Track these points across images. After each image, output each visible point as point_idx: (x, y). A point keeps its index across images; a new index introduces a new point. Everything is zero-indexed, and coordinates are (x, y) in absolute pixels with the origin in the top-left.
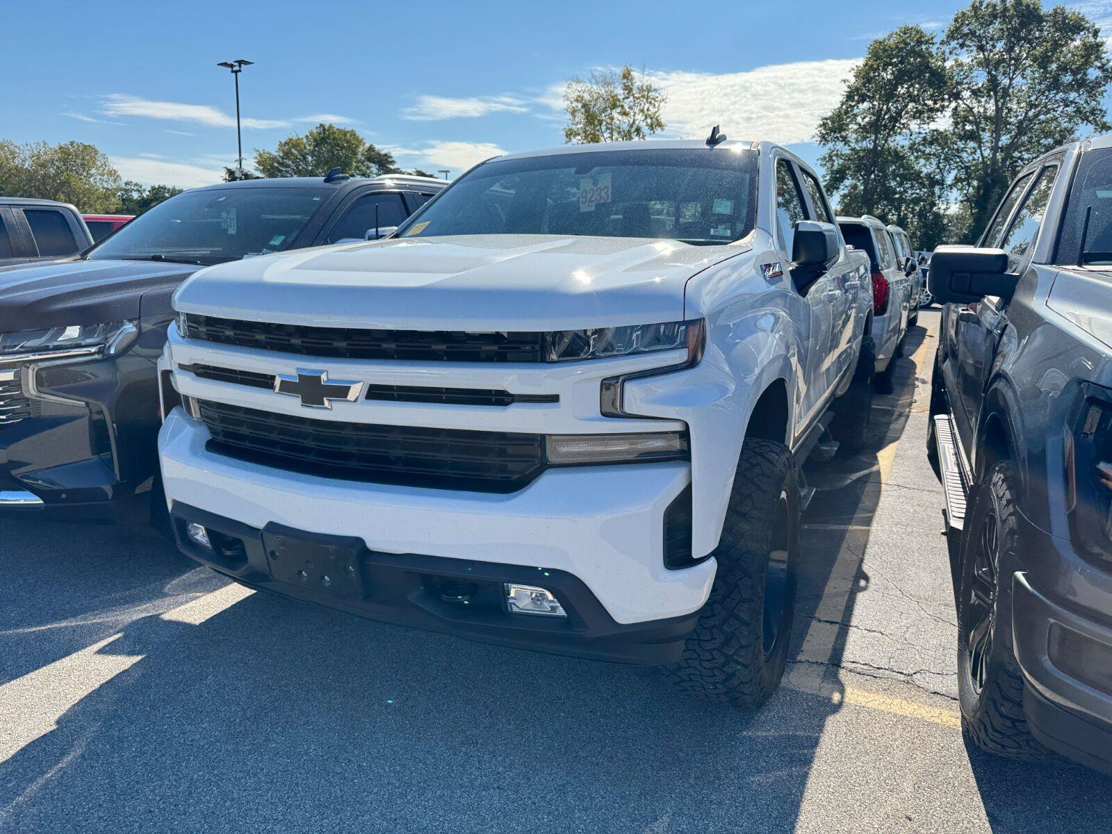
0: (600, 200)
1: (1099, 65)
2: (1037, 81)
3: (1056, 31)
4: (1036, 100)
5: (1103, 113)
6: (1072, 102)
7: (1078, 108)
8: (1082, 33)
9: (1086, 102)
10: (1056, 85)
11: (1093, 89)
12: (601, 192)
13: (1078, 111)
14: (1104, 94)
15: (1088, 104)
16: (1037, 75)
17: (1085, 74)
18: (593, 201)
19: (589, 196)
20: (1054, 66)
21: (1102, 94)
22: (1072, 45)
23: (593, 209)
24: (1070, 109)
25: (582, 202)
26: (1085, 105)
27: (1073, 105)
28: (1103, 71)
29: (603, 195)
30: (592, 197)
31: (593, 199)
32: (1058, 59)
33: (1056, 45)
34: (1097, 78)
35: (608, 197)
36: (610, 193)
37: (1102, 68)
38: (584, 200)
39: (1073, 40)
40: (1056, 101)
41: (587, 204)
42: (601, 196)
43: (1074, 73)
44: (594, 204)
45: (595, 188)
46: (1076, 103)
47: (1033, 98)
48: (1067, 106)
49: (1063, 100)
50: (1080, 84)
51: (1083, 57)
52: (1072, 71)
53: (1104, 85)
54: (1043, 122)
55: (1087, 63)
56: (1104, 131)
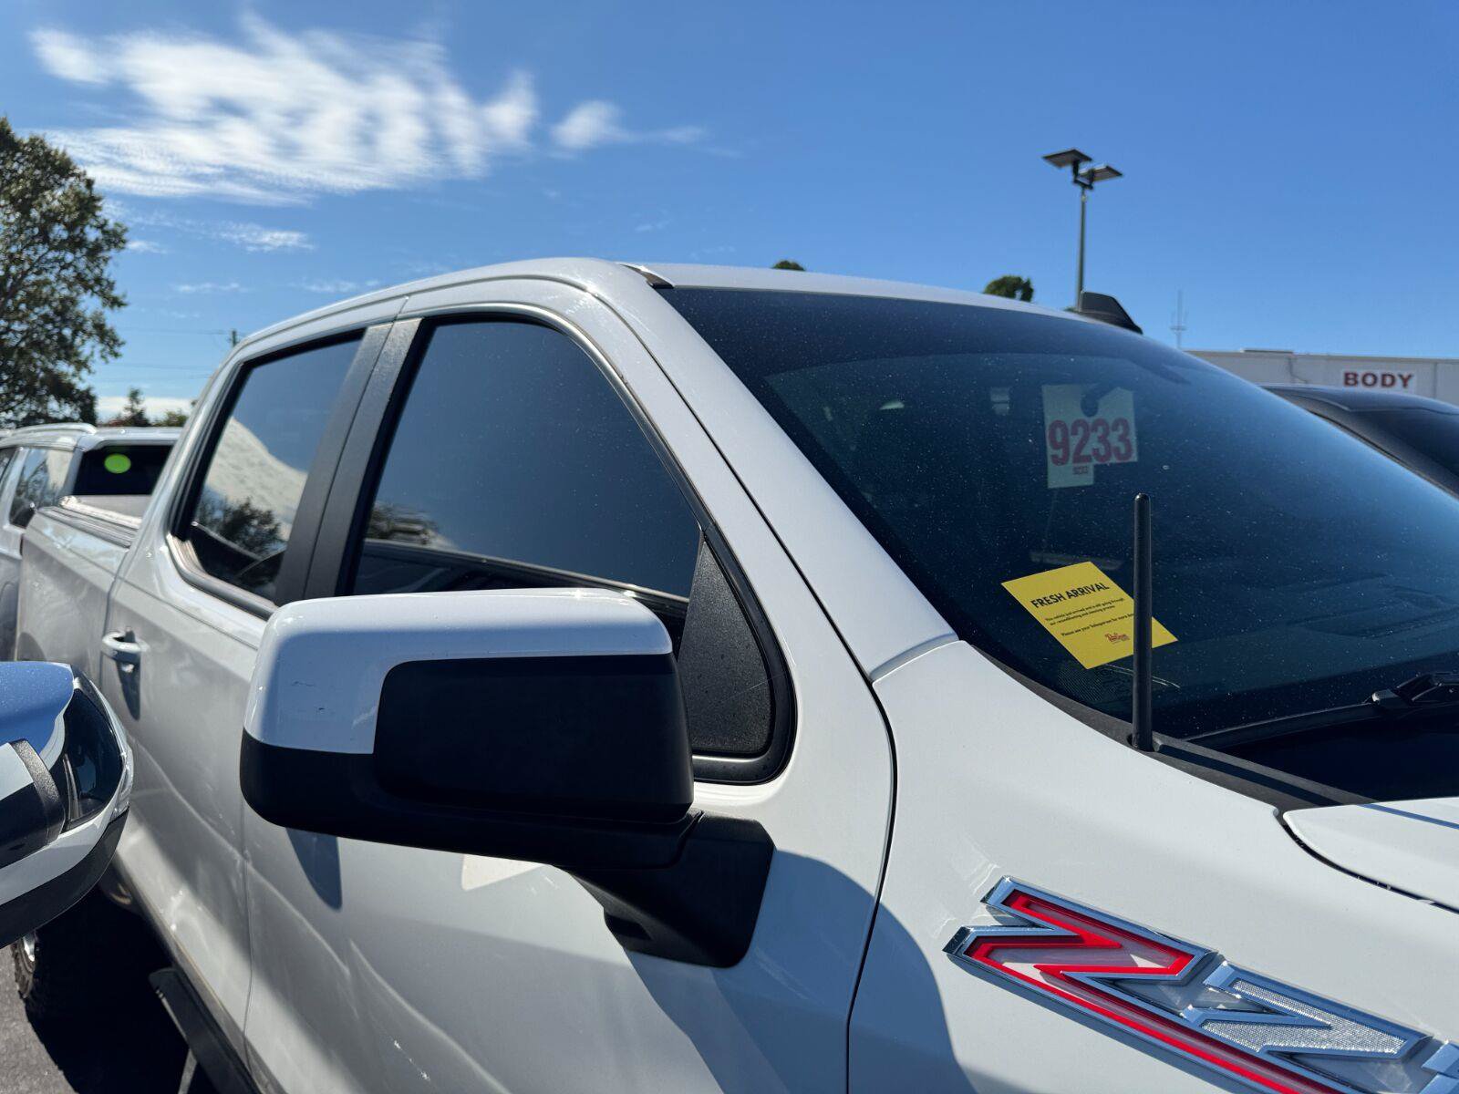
0: (1108, 455)
1: (95, 223)
2: (14, 228)
3: (37, 167)
4: (20, 252)
5: (111, 285)
6: (70, 264)
7: (79, 274)
8: (72, 179)
9: (88, 267)
10: (44, 237)
11: (94, 252)
12: (1106, 433)
13: (80, 278)
14: (110, 262)
15: (91, 271)
16: (12, 219)
17: (82, 231)
18: (1088, 459)
19: (1074, 441)
20: (34, 213)
21: (106, 260)
22: (59, 193)
23: (1087, 480)
24: (69, 273)
25: (1054, 457)
26: (87, 271)
27: (71, 269)
28: (104, 232)
29: (1113, 438)
30: (1081, 446)
31: (1087, 451)
32: (41, 206)
33: (38, 189)
34: (97, 240)
35: (1129, 450)
36: (1133, 438)
37: (101, 227)
38: (1060, 453)
39: (61, 185)
40: (48, 261)
41: (1070, 463)
42: (1107, 445)
43: (70, 227)
44: (1091, 466)
45: (1090, 421)
46: (75, 267)
47: (13, 249)
48: (63, 268)
49: (57, 260)
50: (75, 243)
51: (77, 210)
52: (65, 224)
53: (109, 250)
54: (33, 284)
55: (82, 220)
56: (116, 307)
